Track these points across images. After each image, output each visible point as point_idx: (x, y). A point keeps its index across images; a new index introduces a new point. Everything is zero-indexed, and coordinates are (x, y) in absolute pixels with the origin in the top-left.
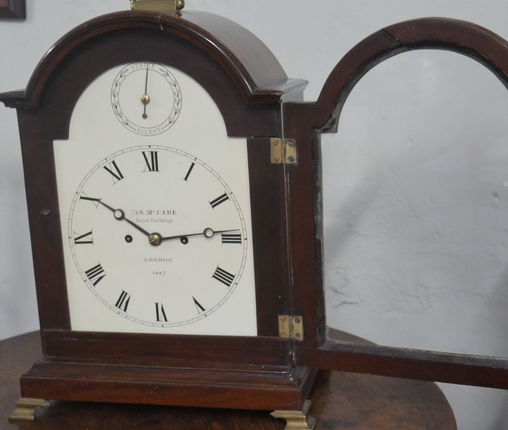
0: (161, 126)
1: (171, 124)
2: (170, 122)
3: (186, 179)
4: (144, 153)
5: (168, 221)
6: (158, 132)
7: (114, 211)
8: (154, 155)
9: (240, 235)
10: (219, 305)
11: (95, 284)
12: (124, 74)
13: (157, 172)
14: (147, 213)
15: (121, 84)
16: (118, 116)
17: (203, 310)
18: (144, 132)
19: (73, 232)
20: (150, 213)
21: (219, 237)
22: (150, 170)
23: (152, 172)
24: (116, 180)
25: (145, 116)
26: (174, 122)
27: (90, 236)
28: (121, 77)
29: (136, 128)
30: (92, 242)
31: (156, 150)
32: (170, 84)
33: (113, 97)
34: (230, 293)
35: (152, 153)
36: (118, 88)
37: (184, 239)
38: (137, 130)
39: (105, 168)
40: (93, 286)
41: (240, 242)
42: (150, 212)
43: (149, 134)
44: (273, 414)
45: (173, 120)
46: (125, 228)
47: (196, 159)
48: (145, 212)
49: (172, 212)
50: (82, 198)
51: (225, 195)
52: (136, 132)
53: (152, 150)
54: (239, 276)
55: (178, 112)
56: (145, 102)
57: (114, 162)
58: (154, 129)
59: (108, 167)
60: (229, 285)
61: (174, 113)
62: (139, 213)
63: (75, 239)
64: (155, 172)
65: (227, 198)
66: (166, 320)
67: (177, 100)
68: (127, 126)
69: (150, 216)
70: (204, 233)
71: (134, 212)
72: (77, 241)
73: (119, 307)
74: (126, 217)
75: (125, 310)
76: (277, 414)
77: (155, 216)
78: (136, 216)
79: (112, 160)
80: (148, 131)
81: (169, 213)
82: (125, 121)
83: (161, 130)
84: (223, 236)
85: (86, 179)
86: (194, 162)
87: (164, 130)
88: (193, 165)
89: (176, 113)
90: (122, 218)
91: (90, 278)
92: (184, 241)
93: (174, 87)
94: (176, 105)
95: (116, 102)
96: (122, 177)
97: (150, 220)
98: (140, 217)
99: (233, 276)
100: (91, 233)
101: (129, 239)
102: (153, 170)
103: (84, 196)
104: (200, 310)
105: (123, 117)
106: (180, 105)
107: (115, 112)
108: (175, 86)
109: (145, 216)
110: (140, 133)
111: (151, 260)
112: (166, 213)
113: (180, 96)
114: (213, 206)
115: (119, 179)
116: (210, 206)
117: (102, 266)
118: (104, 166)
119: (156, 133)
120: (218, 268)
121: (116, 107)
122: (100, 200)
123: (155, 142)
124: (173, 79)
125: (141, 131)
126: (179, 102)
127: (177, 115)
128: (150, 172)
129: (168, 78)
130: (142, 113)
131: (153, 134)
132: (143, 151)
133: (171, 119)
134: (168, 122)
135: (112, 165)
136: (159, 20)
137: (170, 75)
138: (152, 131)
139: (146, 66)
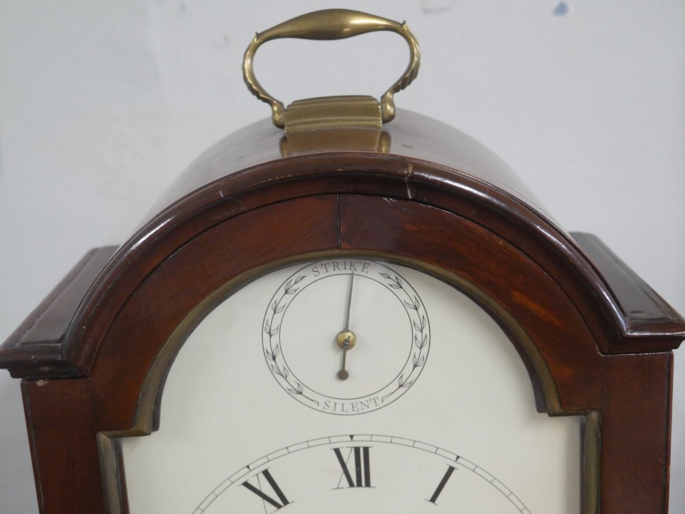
0: (380, 395)
1: (402, 390)
2: (400, 386)
3: (433, 499)
4: (337, 451)
6: (372, 406)
8: (362, 455)
12: (295, 287)
13: (367, 489)
15: (286, 307)
16: (279, 377)
18: (339, 407)
22: (351, 485)
23: (356, 490)
24: (271, 508)
25: (343, 375)
26: (411, 384)
28: (286, 292)
29: (322, 400)
31: (366, 444)
32: (405, 304)
33: (266, 336)
35: (357, 450)
36: (278, 316)
38: (322, 404)
39: (246, 484)
43: (350, 412)
45: (409, 381)
47: (458, 457)
52: (320, 408)
53: (357, 445)
55: (420, 362)
56: (344, 345)
57: (266, 473)
58: (363, 400)
59: (254, 483)
61: (410, 365)
64: (363, 490)
67: (419, 337)
68: (299, 397)
79: (263, 468)
80: (348, 406)
82: (296, 387)
83: (379, 402)
86: (454, 465)
87: (386, 402)
88: (451, 470)
89: (415, 366)
93: (412, 312)
94: (416, 350)
95: (274, 346)
96: (286, 502)
102: (359, 484)
105: (291, 378)
106: (425, 349)
107: (271, 369)
108: (416, 309)
110: (331, 410)
113: (426, 331)
115: (279, 507)
118: (243, 480)
119: (367, 410)
121: (274, 358)
123: (364, 428)
124: (412, 293)
125: (332, 405)
126: (423, 342)
127: (418, 369)
128: (352, 489)
129: (399, 292)
130: (337, 368)
131: (360, 412)
132: (336, 446)
133: (404, 378)
134: (396, 384)
135: (263, 478)
136: (406, 179)
137: (404, 284)
138: (359, 406)
139: (348, 267)
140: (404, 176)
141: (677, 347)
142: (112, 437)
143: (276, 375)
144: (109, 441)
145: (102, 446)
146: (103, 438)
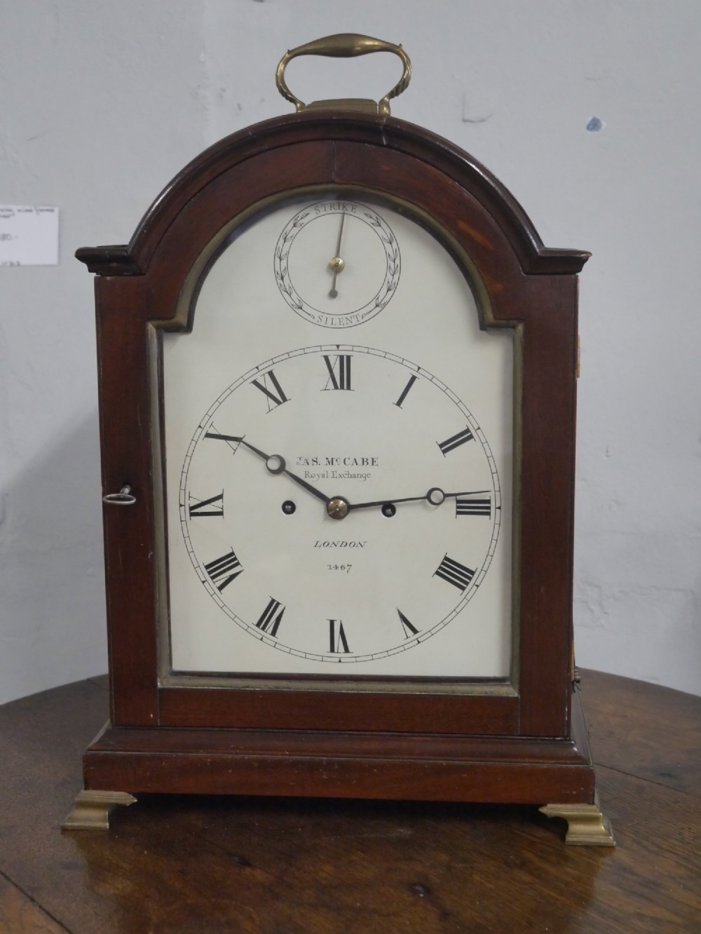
0: (361, 313)
1: (378, 309)
2: (377, 306)
3: (399, 403)
4: (326, 358)
5: (362, 476)
6: (355, 321)
7: (266, 457)
8: (345, 362)
9: (488, 502)
10: (444, 623)
11: (221, 588)
12: (301, 222)
13: (348, 391)
14: (325, 461)
15: (293, 237)
16: (285, 294)
17: (415, 631)
18: (329, 321)
19: (187, 497)
20: (331, 462)
21: (451, 505)
22: (336, 387)
23: (340, 392)
24: (273, 403)
25: (333, 294)
26: (385, 304)
27: (218, 503)
28: (295, 226)
29: (317, 314)
30: (221, 514)
31: (349, 353)
32: (382, 239)
33: (277, 260)
34: (465, 601)
35: (342, 357)
36: (287, 244)
37: (388, 508)
38: (317, 318)
39: (255, 383)
40: (217, 591)
41: (489, 514)
42: (330, 460)
43: (338, 326)
44: (544, 810)
45: (383, 302)
46: (284, 489)
47: (419, 368)
48: (322, 461)
49: (370, 462)
50: (208, 435)
51: (468, 431)
52: (315, 321)
53: (342, 353)
54: (483, 573)
55: (393, 287)
56: (336, 269)
57: (271, 374)
58: (348, 316)
59: (261, 381)
60: (463, 588)
61: (385, 289)
62: (310, 462)
63: (191, 508)
64: (345, 392)
65: (471, 437)
66: (347, 650)
67: (392, 267)
68: (300, 311)
69: (330, 468)
70: (428, 497)
71: (303, 460)
72: (194, 512)
73: (263, 629)
74: (287, 468)
75: (274, 633)
76: (551, 809)
77: (340, 468)
78: (306, 468)
79: (269, 369)
80: (336, 321)
81: (365, 463)
82: (298, 303)
83: (360, 318)
84: (458, 502)
85: (219, 402)
86: (416, 374)
87: (365, 319)
88: (413, 379)
89: (389, 290)
90: (281, 470)
91: (213, 578)
92: (389, 511)
93: (388, 245)
94: (390, 277)
95: (283, 268)
96: (285, 399)
97: (330, 475)
98: (313, 469)
99: (473, 573)
100: (220, 497)
101: (289, 507)
102: (342, 387)
103: (212, 431)
104: (410, 632)
105: (294, 295)
106: (396, 276)
107: (280, 286)
108: (391, 243)
109: (323, 468)
110: (323, 323)
111: (326, 544)
112: (360, 462)
113: (397, 261)
114: (444, 452)
115: (279, 403)
116: (439, 451)
117: (237, 555)
118: (253, 379)
119: (351, 325)
120: (446, 558)
121: (282, 278)
122: (242, 439)
123: (348, 338)
124: (388, 231)
125: (324, 320)
126: (396, 270)
127: (390, 293)
128: (336, 391)
129: (378, 229)
130: (328, 288)
131: (345, 326)
132: (326, 354)
133: (380, 300)
134: (373, 304)
135: (268, 378)
136: (382, 127)
137: (383, 224)
138: (345, 321)
139: (341, 208)
140: (379, 124)
141: (580, 270)
142: (157, 328)
143: (284, 293)
144: (154, 330)
145: (149, 332)
146: (151, 328)
